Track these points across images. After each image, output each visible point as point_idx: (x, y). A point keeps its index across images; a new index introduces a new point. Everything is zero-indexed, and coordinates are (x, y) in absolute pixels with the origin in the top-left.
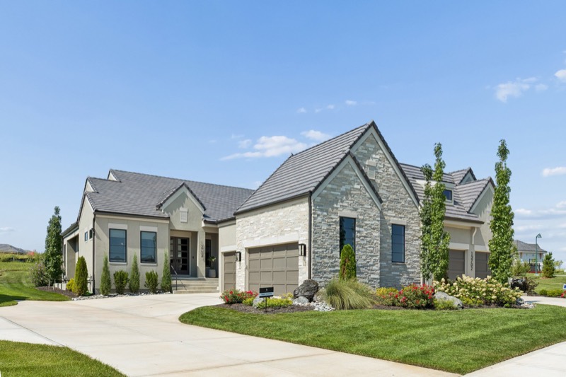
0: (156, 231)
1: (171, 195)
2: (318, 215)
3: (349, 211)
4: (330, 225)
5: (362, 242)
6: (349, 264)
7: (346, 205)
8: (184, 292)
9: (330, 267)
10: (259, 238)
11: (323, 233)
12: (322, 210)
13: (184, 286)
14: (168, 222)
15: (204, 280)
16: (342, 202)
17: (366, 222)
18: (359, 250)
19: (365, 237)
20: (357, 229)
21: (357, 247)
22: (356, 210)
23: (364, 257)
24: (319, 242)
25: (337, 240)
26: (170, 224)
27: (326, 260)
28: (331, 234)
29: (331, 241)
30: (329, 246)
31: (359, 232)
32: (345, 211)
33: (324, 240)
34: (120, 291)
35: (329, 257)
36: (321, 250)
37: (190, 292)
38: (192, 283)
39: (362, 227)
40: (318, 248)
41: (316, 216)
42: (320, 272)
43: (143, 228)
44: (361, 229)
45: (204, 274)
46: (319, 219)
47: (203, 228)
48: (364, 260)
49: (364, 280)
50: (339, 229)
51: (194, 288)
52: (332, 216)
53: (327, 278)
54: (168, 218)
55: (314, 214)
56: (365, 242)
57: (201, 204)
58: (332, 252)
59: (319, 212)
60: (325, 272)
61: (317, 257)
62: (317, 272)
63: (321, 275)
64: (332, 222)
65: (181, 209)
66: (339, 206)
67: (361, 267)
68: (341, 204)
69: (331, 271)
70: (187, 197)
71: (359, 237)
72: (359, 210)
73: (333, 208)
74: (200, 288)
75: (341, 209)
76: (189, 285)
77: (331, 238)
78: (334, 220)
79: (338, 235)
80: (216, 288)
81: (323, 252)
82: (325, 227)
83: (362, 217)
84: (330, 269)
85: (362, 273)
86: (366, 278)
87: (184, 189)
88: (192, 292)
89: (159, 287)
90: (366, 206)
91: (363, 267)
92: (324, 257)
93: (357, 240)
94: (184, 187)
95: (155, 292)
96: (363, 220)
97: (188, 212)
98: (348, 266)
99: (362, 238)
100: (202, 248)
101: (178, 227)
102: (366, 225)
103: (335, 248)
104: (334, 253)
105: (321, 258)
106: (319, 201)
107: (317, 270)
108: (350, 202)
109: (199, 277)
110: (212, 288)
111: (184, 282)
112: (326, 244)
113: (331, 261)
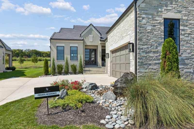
0: (77, 46)
1: (85, 30)
2: (143, 18)
3: (173, 14)
4: (155, 26)
5: (187, 39)
6: (170, 56)
7: (170, 8)
8: (88, 74)
9: (154, 60)
10: (114, 44)
11: (148, 33)
12: (146, 14)
13: (89, 70)
14: (83, 42)
15: (101, 68)
16: (167, 6)
17: (190, 22)
18: (183, 45)
19: (189, 34)
20: (181, 28)
21: (181, 43)
22: (180, 12)
23: (188, 51)
24: (144, 40)
25: (162, 38)
26: (84, 42)
27: (151, 55)
28: (155, 33)
29: (155, 39)
30: (153, 43)
31: (183, 30)
32: (169, 13)
33: (149, 38)
34: (60, 73)
35: (154, 52)
36: (146, 47)
37: (91, 74)
38: (93, 69)
39: (187, 26)
40: (143, 45)
41: (141, 19)
42: (146, 64)
43: (71, 45)
44: (186, 28)
45: (101, 65)
46: (144, 21)
47: (100, 43)
48: (189, 53)
49: (189, 70)
50: (163, 29)
51: (94, 72)
52: (157, 19)
53: (152, 69)
54: (83, 40)
55: (139, 17)
56: (189, 38)
57: (99, 32)
58: (157, 48)
59: (144, 16)
60: (150, 64)
61: (142, 52)
62: (142, 64)
63: (146, 67)
64: (156, 23)
65: (90, 36)
66: (163, 10)
67: (186, 59)
68: (166, 8)
69: (156, 64)
70: (93, 30)
71: (184, 35)
72: (184, 12)
73: (158, 12)
74: (97, 72)
75: (165, 12)
76: (92, 70)
77: (156, 36)
78: (158, 22)
79: (163, 34)
80: (105, 72)
81: (148, 48)
82: (149, 28)
83: (186, 18)
84: (155, 62)
85: (187, 64)
86: (191, 68)
87: (91, 26)
88: (92, 74)
89: (77, 71)
90: (189, 8)
91: (188, 59)
92: (149, 52)
93: (181, 37)
94: (91, 25)
95: (75, 74)
96: (187, 20)
97: (93, 37)
98: (169, 58)
99: (186, 35)
100: (100, 53)
101: (88, 44)
102: (191, 24)
103: (159, 45)
104: (159, 48)
105: (146, 53)
106: (143, 6)
107: (142, 62)
108: (174, 6)
109: (98, 66)
110: (103, 72)
111: (91, 69)
112: (151, 42)
113: (156, 55)
